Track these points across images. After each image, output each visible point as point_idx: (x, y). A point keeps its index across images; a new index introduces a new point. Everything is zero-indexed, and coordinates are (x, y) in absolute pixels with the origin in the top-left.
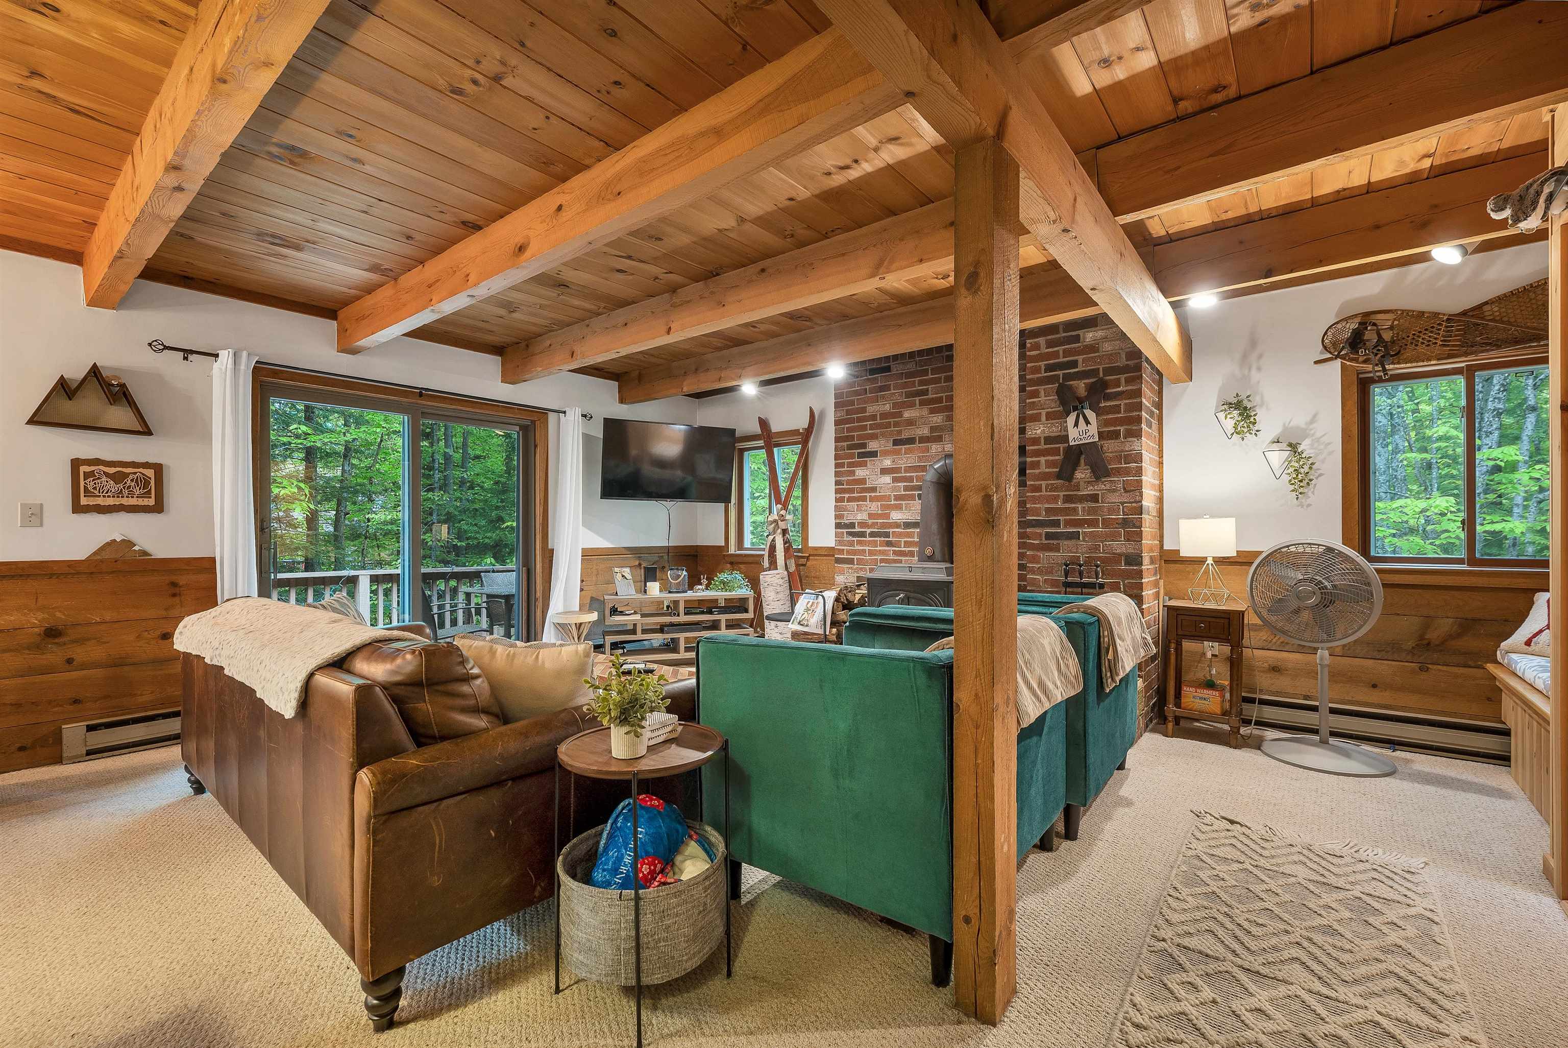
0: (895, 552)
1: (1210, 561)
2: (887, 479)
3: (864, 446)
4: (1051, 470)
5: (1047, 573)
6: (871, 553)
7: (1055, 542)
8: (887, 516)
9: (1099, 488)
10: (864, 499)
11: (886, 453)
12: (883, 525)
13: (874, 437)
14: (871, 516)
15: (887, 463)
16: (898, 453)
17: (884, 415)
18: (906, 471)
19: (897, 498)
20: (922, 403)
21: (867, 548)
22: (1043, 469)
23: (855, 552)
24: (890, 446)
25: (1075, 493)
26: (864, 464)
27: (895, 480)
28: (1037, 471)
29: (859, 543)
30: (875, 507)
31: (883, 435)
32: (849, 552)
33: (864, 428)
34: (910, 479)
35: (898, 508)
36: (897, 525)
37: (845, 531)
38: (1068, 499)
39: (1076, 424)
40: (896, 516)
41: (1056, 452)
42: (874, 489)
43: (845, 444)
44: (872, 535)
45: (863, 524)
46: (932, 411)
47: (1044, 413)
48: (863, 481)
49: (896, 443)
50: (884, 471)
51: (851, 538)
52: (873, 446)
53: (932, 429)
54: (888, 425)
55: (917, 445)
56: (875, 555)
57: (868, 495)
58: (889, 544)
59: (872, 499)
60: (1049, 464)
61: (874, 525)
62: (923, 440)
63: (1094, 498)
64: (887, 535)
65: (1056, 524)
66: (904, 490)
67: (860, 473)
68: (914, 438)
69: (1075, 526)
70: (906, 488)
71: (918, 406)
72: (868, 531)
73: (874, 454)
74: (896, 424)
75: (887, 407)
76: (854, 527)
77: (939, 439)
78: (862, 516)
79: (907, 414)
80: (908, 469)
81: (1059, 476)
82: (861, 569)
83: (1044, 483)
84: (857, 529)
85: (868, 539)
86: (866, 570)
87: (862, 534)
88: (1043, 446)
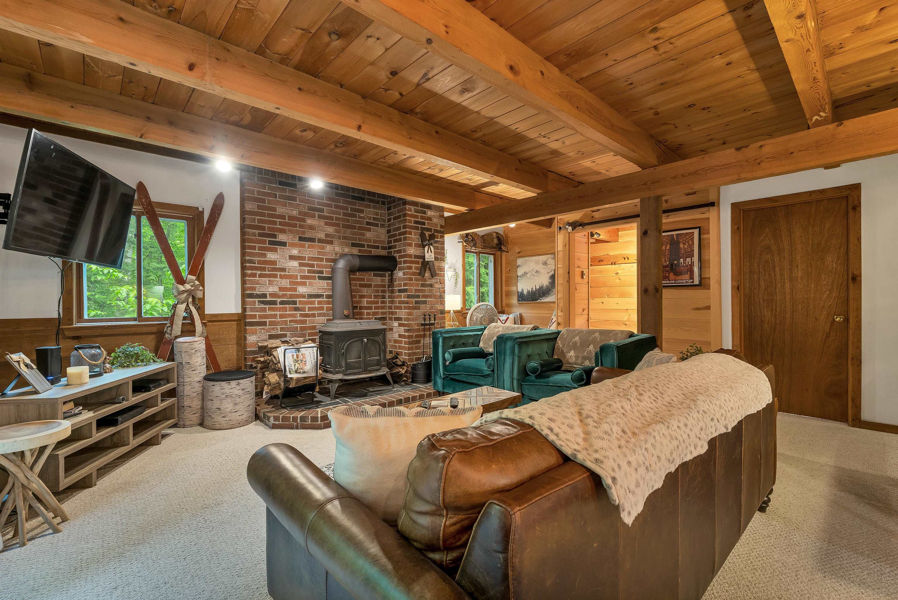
0: (301, 315)
1: (452, 312)
2: (295, 264)
3: (275, 236)
4: (416, 271)
5: (416, 320)
6: (281, 316)
7: (418, 305)
8: (295, 290)
9: (432, 281)
10: (275, 276)
11: (293, 245)
12: (291, 296)
13: (283, 231)
14: (281, 289)
15: (295, 252)
16: (303, 246)
17: (291, 218)
18: (309, 260)
19: (302, 277)
20: (320, 217)
21: (278, 313)
22: (414, 270)
23: (266, 317)
24: (297, 240)
25: (425, 283)
26: (275, 250)
27: (301, 265)
28: (411, 271)
29: (270, 309)
30: (285, 283)
31: (290, 231)
32: (260, 317)
33: (275, 223)
34: (312, 266)
35: (304, 284)
36: (303, 296)
37: (257, 300)
38: (423, 285)
39: (428, 252)
40: (302, 290)
41: (417, 263)
42: (284, 270)
43: (257, 232)
44: (282, 303)
45: (272, 295)
46: (327, 224)
47: (414, 243)
48: (274, 263)
49: (301, 239)
50: (292, 258)
51: (263, 306)
52: (282, 237)
53: (327, 235)
54: (295, 226)
55: (316, 243)
56: (285, 317)
57: (279, 273)
58: (296, 309)
59: (282, 277)
60: (416, 268)
61: (283, 296)
62: (320, 241)
63: (431, 285)
64: (295, 303)
65: (418, 296)
66: (308, 273)
67: (271, 256)
68: (315, 239)
69: (425, 298)
70: (309, 271)
71: (317, 218)
72: (279, 300)
73: (283, 244)
74: (301, 226)
75: (295, 213)
76: (266, 297)
77: (331, 243)
78: (272, 289)
79: (309, 221)
80: (310, 259)
81: (419, 274)
82: (273, 328)
83: (414, 277)
84: (269, 299)
85: (278, 306)
86: (277, 329)
87: (275, 303)
88: (413, 259)
